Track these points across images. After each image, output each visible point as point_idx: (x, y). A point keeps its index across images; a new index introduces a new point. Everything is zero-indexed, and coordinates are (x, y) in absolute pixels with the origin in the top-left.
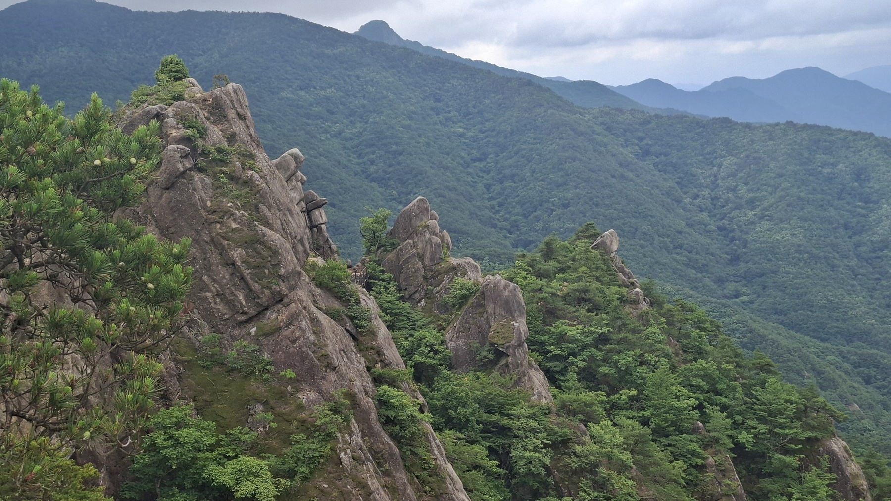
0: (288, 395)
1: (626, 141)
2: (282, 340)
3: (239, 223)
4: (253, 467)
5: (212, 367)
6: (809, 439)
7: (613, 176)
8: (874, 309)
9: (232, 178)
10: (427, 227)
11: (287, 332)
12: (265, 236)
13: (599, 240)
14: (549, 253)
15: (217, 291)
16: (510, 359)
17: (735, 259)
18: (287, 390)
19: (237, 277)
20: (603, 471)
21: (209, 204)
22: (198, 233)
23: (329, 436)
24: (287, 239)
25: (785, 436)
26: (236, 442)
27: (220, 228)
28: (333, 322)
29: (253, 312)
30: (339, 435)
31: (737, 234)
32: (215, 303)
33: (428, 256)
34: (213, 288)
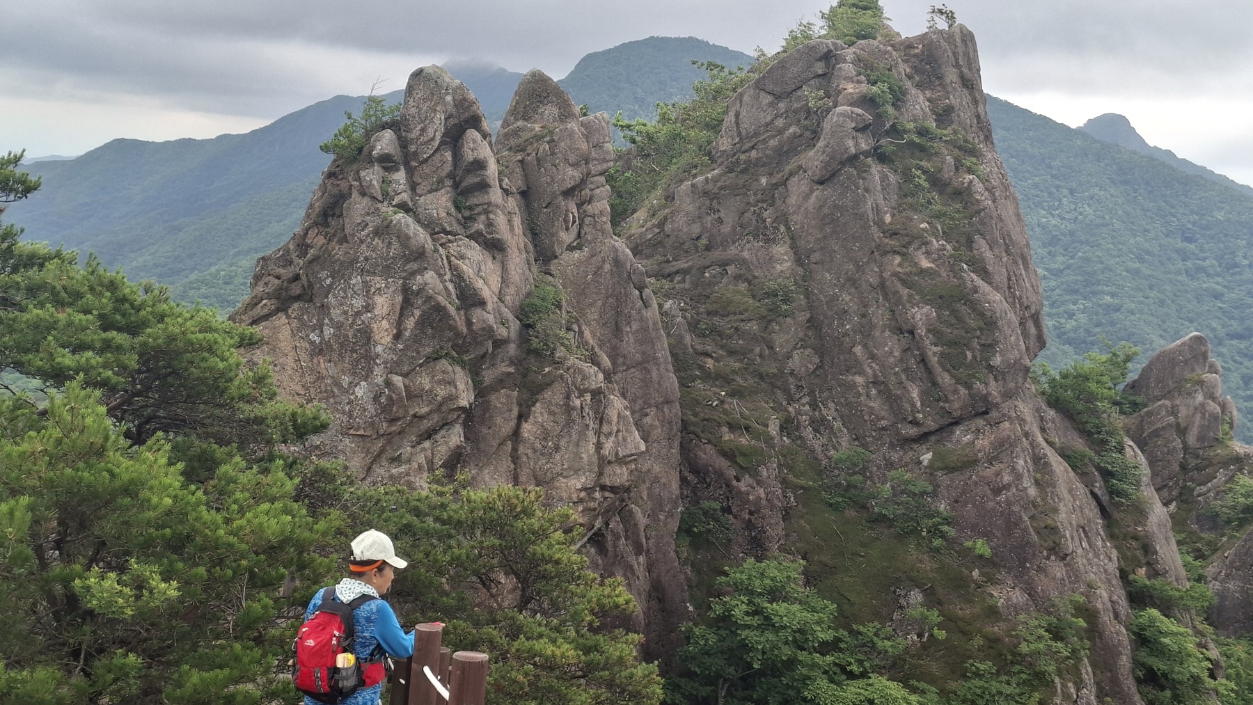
0: (973, 585)
2: (976, 483)
3: (934, 261)
5: (844, 508)
9: (935, 182)
10: (1201, 383)
11: (988, 472)
12: (976, 292)
15: (875, 376)
18: (972, 576)
19: (915, 356)
21: (888, 219)
22: (859, 268)
23: (1038, 679)
24: (1013, 305)
26: (866, 649)
27: (900, 265)
28: (1072, 474)
29: (931, 424)
30: (1057, 680)
32: (868, 396)
33: (1194, 431)
34: (870, 371)
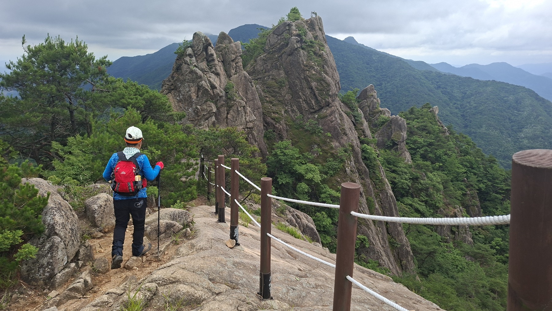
0: (328, 143)
1: (432, 82)
2: (327, 121)
3: (316, 72)
4: (313, 168)
5: (299, 129)
6: (507, 190)
7: (426, 94)
8: (515, 149)
9: (315, 53)
10: (372, 95)
11: (330, 118)
12: (325, 78)
13: (431, 109)
14: (412, 112)
15: (304, 99)
16: (399, 146)
17: (466, 126)
18: (327, 141)
19: (313, 94)
20: (431, 190)
21: (305, 63)
22: (299, 75)
23: (342, 161)
24: (333, 80)
25: (498, 187)
26: (306, 158)
27: (308, 73)
28: (347, 117)
29: (317, 109)
30: (346, 161)
31: (468, 118)
32: (303, 103)
33: (371, 106)
